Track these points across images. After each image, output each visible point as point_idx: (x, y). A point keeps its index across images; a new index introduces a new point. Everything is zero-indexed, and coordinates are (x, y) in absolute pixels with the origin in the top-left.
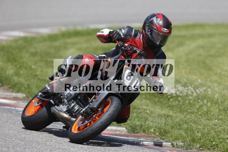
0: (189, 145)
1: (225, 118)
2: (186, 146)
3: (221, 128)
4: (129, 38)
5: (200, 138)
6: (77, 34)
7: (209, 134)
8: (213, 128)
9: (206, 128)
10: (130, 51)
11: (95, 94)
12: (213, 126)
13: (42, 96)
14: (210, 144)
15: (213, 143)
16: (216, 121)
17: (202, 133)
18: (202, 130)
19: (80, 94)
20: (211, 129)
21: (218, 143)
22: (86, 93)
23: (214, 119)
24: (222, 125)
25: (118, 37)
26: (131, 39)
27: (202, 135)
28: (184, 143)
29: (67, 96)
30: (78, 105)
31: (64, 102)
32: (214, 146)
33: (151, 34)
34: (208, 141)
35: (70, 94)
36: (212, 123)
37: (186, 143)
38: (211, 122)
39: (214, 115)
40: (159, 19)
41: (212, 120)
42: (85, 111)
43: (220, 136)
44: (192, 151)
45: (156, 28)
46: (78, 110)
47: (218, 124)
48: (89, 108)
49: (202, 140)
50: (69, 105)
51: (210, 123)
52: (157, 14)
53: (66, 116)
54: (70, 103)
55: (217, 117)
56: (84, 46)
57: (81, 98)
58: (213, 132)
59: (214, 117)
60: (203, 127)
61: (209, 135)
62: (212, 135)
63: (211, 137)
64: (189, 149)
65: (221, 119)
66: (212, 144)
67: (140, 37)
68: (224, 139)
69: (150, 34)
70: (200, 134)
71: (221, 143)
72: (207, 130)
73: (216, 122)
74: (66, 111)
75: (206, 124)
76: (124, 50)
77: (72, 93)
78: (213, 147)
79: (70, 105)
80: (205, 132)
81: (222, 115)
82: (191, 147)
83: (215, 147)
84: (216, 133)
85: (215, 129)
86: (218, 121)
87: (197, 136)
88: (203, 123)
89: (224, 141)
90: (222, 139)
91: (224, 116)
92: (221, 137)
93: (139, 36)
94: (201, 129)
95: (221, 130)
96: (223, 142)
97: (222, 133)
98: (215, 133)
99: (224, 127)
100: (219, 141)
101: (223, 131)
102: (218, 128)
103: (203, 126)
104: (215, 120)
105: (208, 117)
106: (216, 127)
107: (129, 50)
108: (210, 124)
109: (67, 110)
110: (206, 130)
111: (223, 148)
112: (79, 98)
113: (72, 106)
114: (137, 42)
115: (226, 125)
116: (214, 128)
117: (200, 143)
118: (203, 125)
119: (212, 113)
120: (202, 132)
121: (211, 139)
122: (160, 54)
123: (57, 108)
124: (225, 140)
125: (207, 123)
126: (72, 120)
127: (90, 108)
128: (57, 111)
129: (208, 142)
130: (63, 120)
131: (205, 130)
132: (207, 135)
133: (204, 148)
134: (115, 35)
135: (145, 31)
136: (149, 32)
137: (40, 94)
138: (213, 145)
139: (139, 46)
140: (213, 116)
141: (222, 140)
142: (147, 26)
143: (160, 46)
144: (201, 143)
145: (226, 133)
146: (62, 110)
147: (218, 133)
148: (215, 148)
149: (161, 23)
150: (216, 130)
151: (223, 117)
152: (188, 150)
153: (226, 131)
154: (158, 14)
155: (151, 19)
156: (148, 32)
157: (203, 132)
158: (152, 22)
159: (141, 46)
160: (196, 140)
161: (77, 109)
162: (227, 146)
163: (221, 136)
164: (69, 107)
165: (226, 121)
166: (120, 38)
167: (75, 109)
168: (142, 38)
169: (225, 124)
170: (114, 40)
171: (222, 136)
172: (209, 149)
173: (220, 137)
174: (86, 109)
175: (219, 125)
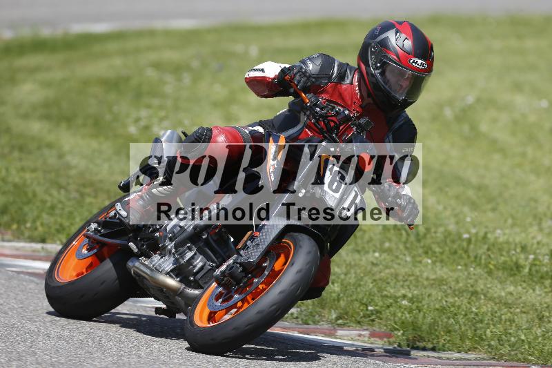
0: (312, 315)
1: (398, 248)
2: (306, 316)
3: (387, 271)
4: (327, 83)
5: (339, 295)
6: (39, 46)
7: (360, 285)
8: (370, 272)
9: (353, 271)
10: (334, 118)
11: (250, 227)
12: (369, 268)
13: (99, 231)
14: (362, 310)
15: (370, 308)
16: (377, 254)
17: (342, 285)
18: (342, 276)
19: (207, 227)
20: (364, 273)
21: (382, 307)
22: (224, 226)
23: (371, 250)
24: (390, 264)
25: (305, 82)
26: (331, 87)
27: (344, 289)
28: (299, 309)
29: (172, 231)
30: (201, 257)
31: (164, 247)
32: (372, 314)
33: (383, 74)
34: (357, 304)
35: (181, 227)
36: (367, 259)
37: (303, 309)
38: (364, 259)
39: (371, 240)
40: (403, 36)
41: (367, 252)
42: (227, 272)
43: (386, 291)
44: (319, 327)
45: (395, 57)
46: (202, 268)
47: (380, 261)
48: (238, 263)
49: (344, 300)
50: (180, 254)
51: (361, 260)
52: (396, 24)
53: (172, 282)
54: (181, 249)
55: (378, 246)
56: (58, 75)
57: (210, 238)
58: (370, 281)
59: (370, 245)
60: (344, 270)
61: (359, 290)
62: (368, 289)
63: (366, 294)
64: (310, 322)
65: (389, 251)
66: (367, 310)
67: (353, 80)
68: (396, 299)
69: (380, 73)
70: (338, 287)
71: (388, 307)
72: (355, 277)
73: (377, 258)
74: (172, 271)
75: (353, 263)
76: (321, 116)
77: (186, 225)
78: (370, 317)
79: (182, 255)
80: (351, 281)
81: (390, 240)
82: (317, 318)
83: (373, 317)
84: (377, 284)
85: (373, 275)
86: (380, 256)
87: (331, 292)
88: (345, 261)
89: (397, 302)
90: (390, 297)
91: (396, 244)
92: (389, 295)
93: (350, 77)
94: (340, 274)
95: (388, 276)
96: (394, 305)
97: (392, 284)
98: (374, 284)
99: (395, 270)
100: (384, 303)
101: (392, 280)
102: (380, 272)
103: (346, 267)
104: (374, 251)
105: (356, 244)
106: (375, 269)
107: (332, 116)
108: (363, 263)
109: (173, 267)
110: (353, 278)
111: (394, 319)
112: (204, 237)
113: (187, 258)
114: (346, 93)
115: (399, 264)
116: (373, 272)
117: (336, 309)
118: (344, 266)
119: (367, 237)
120: (342, 280)
121: (363, 298)
122: (402, 122)
123: (146, 263)
124: (399, 300)
125: (354, 260)
126: (188, 294)
127: (241, 264)
128: (148, 271)
129: (358, 306)
130: (164, 293)
131: (349, 276)
132: (354, 290)
133: (346, 319)
134: (297, 77)
135: (367, 65)
136: (377, 68)
137: (93, 226)
138: (368, 313)
139: (349, 103)
140: (368, 242)
141: (391, 301)
142: (372, 53)
143: (407, 103)
144: (340, 307)
145: (401, 283)
146: (160, 268)
147: (381, 283)
148: (373, 320)
149: (408, 44)
150: (377, 277)
151: (393, 246)
152: (308, 324)
153: (400, 278)
154: (400, 23)
155: (383, 36)
156: (374, 69)
157: (345, 282)
158: (384, 44)
159: (355, 103)
160: (328, 300)
161: (199, 266)
162: (402, 316)
163: (389, 292)
164: (181, 260)
165: (400, 254)
166: (309, 84)
167: (195, 267)
168: (357, 84)
169: (399, 261)
170: (295, 90)
171: (392, 291)
172: (359, 322)
173: (385, 293)
174: (230, 268)
175: (383, 265)
